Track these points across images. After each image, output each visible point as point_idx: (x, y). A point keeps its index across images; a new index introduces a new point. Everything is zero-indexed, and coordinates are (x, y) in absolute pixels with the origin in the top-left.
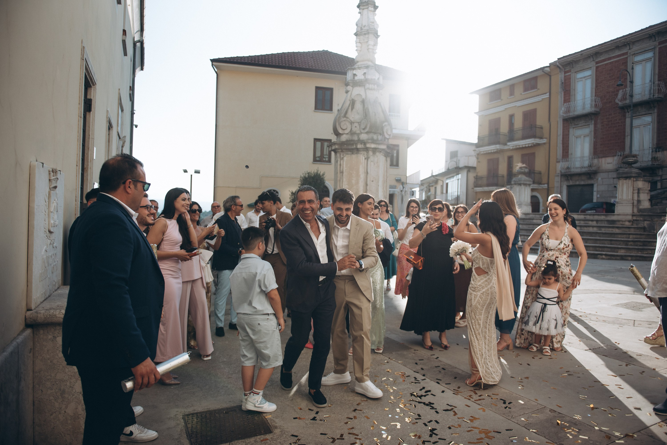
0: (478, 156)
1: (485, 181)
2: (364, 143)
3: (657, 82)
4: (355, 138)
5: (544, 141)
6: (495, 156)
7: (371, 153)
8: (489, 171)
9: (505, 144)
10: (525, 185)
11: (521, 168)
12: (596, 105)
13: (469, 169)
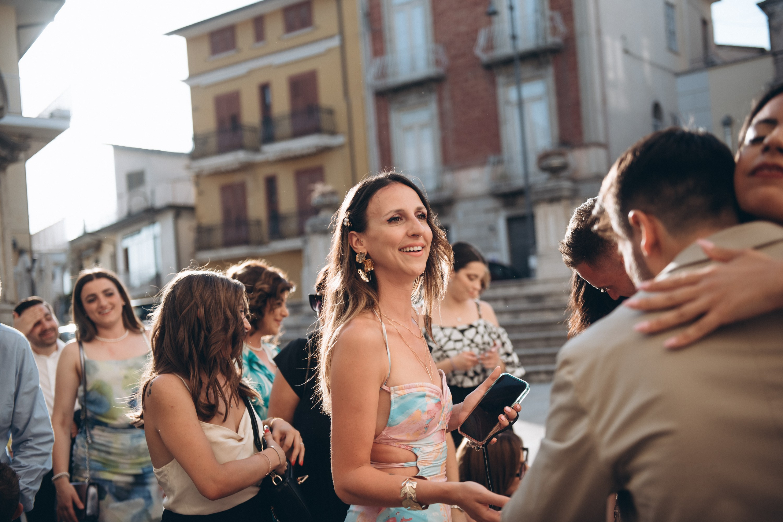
0: (199, 178)
1: (218, 237)
3: (548, 13)
5: (339, 140)
6: (237, 178)
8: (227, 212)
9: (256, 150)
12: (438, 63)
13: (179, 210)
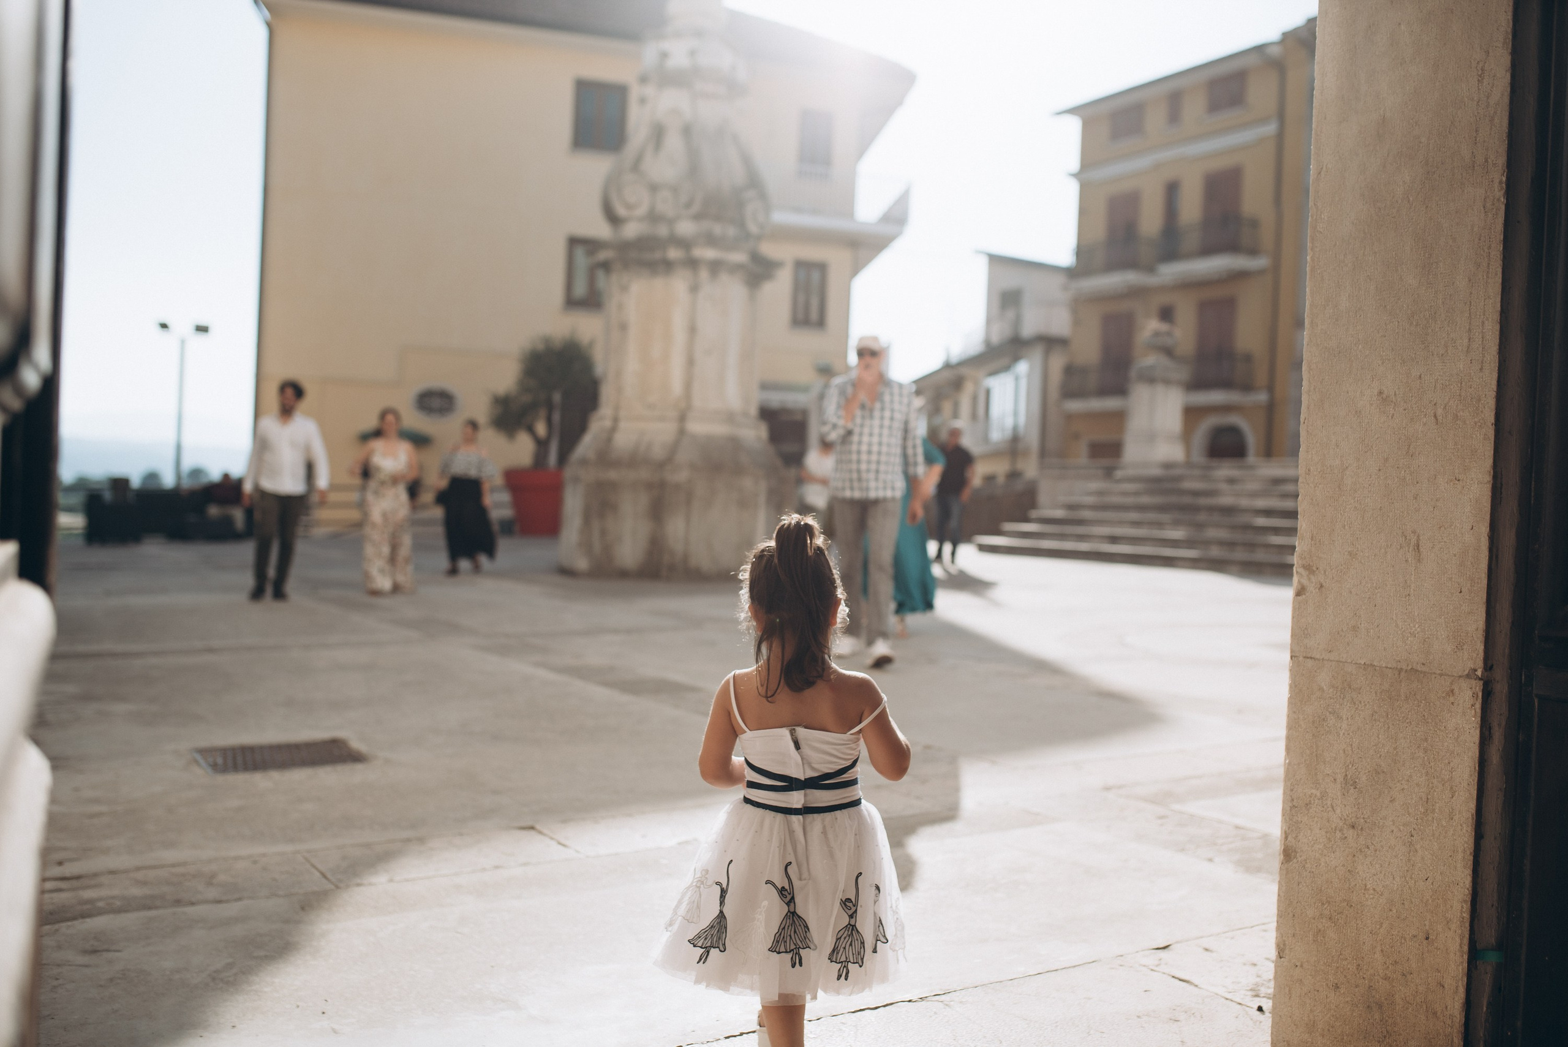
0: (1079, 304)
1: (1093, 379)
2: (685, 244)
4: (663, 231)
5: (1260, 263)
6: (1125, 306)
7: (704, 274)
8: (1107, 349)
9: (1150, 269)
10: (1167, 382)
11: (1157, 334)
13: (1050, 343)
